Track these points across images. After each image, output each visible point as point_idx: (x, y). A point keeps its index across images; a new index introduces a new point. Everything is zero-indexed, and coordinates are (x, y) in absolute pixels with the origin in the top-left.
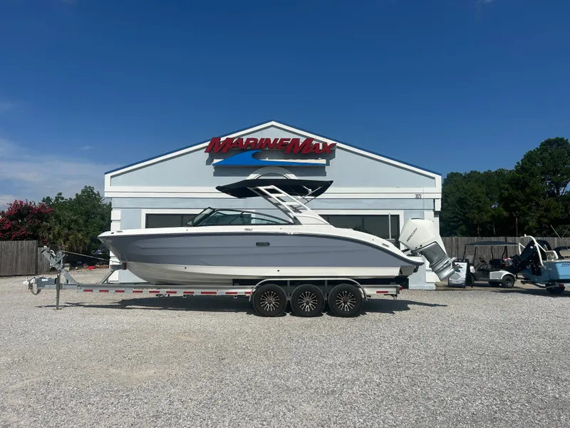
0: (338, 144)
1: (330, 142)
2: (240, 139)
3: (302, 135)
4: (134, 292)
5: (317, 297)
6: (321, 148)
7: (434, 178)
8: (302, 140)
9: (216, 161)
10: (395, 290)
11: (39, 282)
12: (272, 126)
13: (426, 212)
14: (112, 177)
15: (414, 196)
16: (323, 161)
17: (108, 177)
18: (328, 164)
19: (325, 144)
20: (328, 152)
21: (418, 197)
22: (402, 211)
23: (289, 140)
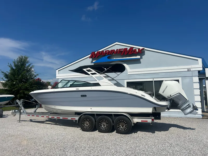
0: (145, 48)
1: (141, 48)
2: (103, 51)
3: (128, 46)
4: (42, 116)
5: (108, 122)
6: (137, 51)
7: (197, 60)
8: (128, 48)
9: (94, 61)
10: (151, 120)
11: (15, 111)
12: (116, 44)
13: (194, 78)
14: (59, 71)
15: (187, 70)
16: (139, 57)
17: (57, 71)
18: (141, 58)
19: (139, 49)
20: (141, 53)
21: (189, 70)
22: (181, 78)
23: (123, 49)
